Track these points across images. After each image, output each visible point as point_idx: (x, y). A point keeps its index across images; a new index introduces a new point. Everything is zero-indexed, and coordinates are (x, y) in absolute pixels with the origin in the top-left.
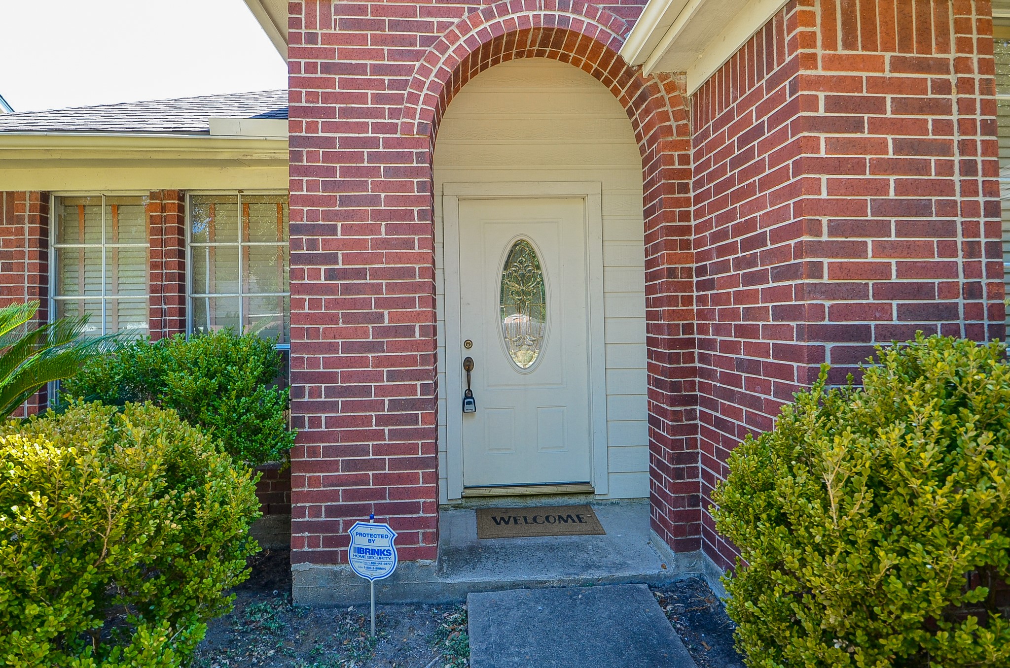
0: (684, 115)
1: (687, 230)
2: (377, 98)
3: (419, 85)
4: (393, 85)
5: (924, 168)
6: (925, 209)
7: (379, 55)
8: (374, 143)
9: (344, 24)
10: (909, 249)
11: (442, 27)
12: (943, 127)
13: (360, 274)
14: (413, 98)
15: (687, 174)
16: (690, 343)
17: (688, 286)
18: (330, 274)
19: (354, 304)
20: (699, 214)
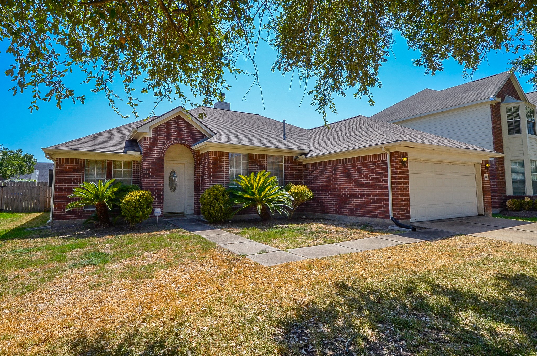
0: (200, 156)
1: (200, 172)
2: (157, 151)
3: (163, 150)
4: (159, 150)
5: (221, 168)
6: (221, 172)
7: (157, 145)
8: (156, 158)
9: (152, 141)
10: (220, 176)
11: (166, 142)
12: (223, 164)
13: (153, 176)
14: (162, 152)
15: (200, 164)
16: (200, 187)
17: (200, 179)
18: (149, 176)
19: (152, 180)
20: (201, 170)
